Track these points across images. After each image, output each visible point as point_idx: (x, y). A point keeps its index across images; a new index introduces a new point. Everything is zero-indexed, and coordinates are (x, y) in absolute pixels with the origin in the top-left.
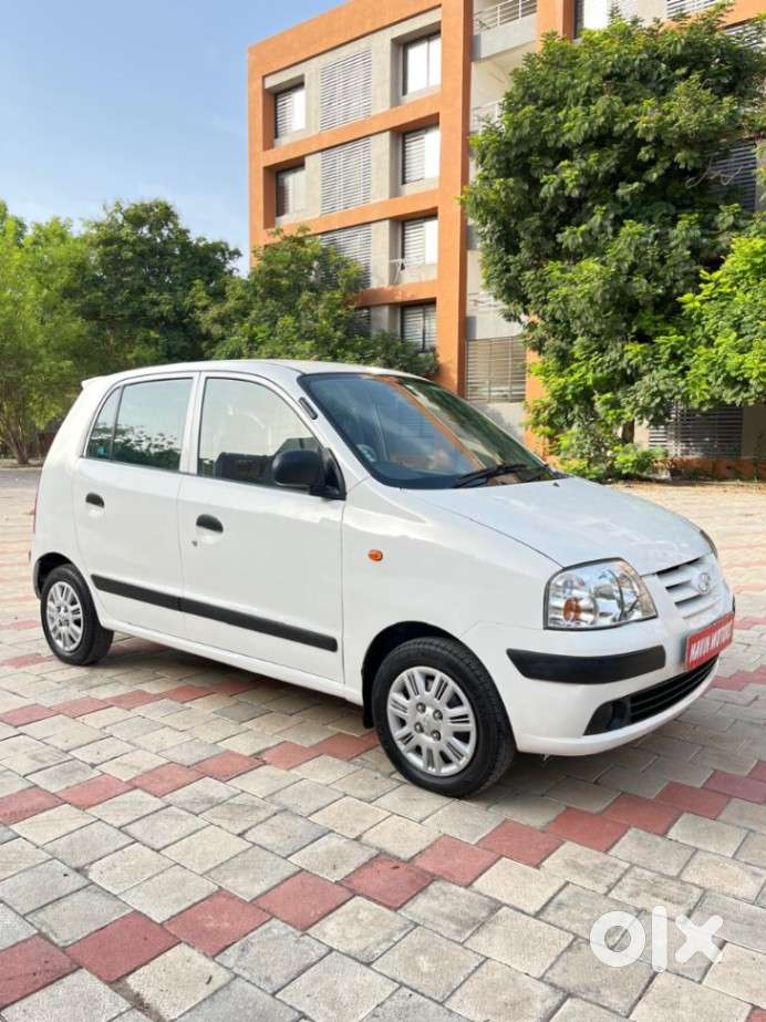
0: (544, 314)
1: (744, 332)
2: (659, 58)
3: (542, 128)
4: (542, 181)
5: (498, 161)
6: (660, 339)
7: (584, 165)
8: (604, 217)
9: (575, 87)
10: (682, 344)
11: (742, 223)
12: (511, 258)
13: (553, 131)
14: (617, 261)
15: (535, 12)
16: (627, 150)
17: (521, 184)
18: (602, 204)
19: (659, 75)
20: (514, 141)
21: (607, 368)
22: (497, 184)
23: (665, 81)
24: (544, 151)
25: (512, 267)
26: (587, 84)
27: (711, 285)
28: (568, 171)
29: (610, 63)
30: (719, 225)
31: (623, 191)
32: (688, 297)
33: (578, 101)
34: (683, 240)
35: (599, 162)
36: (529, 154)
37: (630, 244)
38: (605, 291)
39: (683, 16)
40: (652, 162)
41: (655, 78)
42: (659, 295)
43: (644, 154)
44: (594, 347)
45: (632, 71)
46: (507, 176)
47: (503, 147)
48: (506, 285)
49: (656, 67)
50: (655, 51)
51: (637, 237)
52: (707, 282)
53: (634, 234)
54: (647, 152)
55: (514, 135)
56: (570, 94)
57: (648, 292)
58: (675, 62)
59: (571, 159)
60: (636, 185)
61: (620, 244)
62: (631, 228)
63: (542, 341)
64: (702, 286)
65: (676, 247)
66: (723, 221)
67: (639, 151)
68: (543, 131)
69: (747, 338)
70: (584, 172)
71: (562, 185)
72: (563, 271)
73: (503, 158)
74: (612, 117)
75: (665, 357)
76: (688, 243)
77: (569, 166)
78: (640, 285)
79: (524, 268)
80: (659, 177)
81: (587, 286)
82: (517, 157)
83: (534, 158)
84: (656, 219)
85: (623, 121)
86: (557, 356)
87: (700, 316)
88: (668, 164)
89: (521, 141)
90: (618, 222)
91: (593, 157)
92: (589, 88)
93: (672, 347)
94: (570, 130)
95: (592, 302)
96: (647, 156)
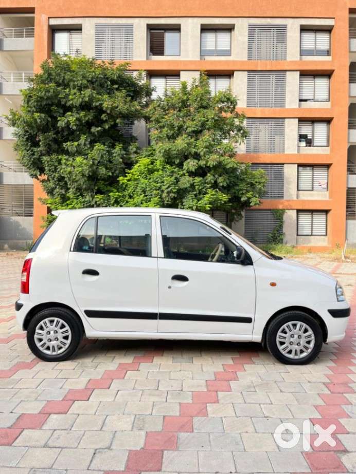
0: (54, 177)
1: (147, 194)
2: (107, 78)
3: (59, 95)
4: (58, 119)
5: (37, 105)
6: (111, 194)
7: (78, 116)
8: (86, 140)
9: (74, 81)
10: (120, 196)
11: (138, 151)
12: (35, 149)
13: (64, 98)
14: (93, 159)
15: (34, 37)
16: (96, 114)
17: (47, 117)
18: (85, 134)
19: (107, 86)
20: (45, 97)
21: (86, 204)
22: (36, 115)
23: (109, 89)
24: (59, 105)
25: (36, 153)
26: (81, 82)
27: (130, 174)
28: (71, 118)
29: (91, 76)
30: (130, 150)
31: (94, 129)
32: (121, 178)
33: (75, 87)
34: (119, 155)
35: (85, 116)
36: (52, 104)
37: (99, 154)
38: (90, 171)
39: (113, 63)
40: (106, 121)
41: (106, 86)
42: (109, 176)
43: (104, 117)
44: (79, 194)
45: (97, 81)
46: (40, 112)
47: (39, 99)
48: (33, 161)
49: (106, 82)
50: (106, 76)
51: (102, 151)
52: (129, 173)
53: (101, 149)
54: (105, 116)
55: (45, 95)
56: (71, 84)
57: (106, 174)
58: (113, 82)
59: (72, 112)
60: (100, 128)
61: (94, 152)
62: (98, 146)
63: (53, 189)
64: (127, 175)
65: (115, 156)
66: (132, 149)
67: (102, 115)
68: (60, 96)
69: (148, 197)
70: (78, 119)
71: (68, 123)
72: (67, 160)
73: (39, 104)
74: (91, 99)
75: (112, 202)
76: (121, 156)
77: (71, 115)
78: (102, 171)
79: (42, 155)
80: (109, 127)
81: (80, 169)
82: (46, 105)
83: (54, 108)
84: (106, 144)
85: (96, 102)
86: (60, 197)
87: (126, 186)
88: (113, 123)
89: (48, 98)
90: (92, 143)
91: (82, 114)
92: (81, 84)
93: (116, 198)
94: (72, 99)
95: (83, 175)
96: (105, 118)
